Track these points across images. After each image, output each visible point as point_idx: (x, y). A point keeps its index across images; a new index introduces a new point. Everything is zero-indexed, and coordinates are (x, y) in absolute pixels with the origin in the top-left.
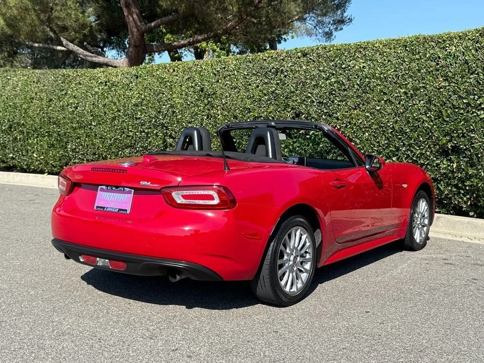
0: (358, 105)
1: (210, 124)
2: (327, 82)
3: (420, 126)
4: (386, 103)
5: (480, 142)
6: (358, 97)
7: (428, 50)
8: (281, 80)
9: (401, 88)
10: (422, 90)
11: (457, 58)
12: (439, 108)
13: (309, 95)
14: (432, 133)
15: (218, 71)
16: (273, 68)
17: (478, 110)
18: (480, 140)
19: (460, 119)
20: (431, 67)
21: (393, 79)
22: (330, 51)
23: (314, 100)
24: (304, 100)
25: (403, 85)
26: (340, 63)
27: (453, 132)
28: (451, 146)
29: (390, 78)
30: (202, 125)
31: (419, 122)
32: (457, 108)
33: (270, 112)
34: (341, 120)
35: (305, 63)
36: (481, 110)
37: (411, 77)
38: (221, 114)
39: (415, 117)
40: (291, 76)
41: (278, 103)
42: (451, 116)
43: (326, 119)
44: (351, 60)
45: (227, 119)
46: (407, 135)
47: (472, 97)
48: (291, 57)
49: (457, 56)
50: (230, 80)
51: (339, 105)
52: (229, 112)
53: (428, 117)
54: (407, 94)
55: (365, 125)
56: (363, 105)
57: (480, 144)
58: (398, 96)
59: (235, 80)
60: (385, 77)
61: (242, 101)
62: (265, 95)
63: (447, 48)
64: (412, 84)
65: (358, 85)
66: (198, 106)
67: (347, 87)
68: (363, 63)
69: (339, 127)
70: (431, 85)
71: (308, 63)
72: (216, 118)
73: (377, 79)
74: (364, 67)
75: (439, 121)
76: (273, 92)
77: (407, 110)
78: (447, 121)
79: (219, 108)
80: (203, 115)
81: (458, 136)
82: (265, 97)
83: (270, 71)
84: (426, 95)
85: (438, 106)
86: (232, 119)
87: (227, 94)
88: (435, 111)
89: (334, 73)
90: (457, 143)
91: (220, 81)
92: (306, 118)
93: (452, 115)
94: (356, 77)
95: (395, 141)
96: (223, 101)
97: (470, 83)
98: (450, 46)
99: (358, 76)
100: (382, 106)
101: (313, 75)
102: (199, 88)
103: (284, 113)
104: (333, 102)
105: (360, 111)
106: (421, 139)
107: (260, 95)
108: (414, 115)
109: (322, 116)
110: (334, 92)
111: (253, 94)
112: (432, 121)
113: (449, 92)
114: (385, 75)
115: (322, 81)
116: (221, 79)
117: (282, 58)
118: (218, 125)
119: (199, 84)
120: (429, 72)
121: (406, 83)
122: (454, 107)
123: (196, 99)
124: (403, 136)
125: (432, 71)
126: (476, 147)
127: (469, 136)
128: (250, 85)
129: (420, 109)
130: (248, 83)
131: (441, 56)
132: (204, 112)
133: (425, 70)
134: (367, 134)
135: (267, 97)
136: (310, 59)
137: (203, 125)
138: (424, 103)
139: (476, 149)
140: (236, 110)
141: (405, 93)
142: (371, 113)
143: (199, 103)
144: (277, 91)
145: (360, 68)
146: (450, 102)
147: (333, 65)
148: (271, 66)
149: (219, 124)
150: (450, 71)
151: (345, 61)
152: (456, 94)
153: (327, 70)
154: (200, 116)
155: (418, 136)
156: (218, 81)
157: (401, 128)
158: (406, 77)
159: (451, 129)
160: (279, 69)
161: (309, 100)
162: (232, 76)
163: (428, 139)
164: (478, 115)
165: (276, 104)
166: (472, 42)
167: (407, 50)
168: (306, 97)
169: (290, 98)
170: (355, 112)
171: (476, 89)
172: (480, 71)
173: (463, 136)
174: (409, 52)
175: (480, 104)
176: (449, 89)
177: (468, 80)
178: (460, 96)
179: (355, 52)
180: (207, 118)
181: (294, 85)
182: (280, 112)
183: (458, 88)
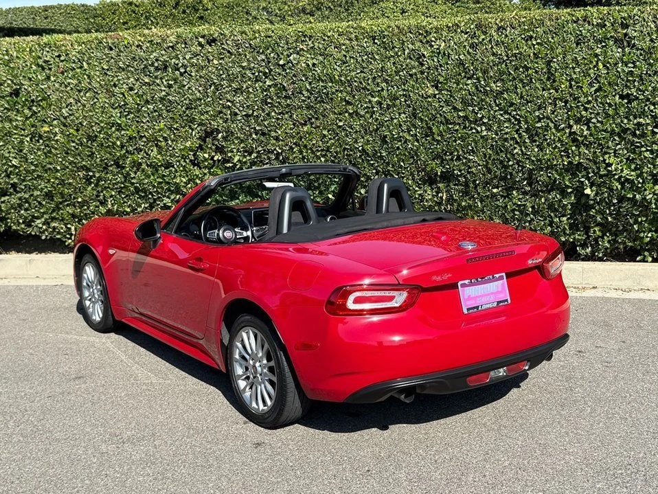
0: (310, 119)
1: (39, 149)
2: (257, 85)
3: (400, 147)
4: (352, 117)
5: (479, 166)
6: (309, 107)
7: (406, 44)
8: (175, 80)
9: (373, 96)
10: (402, 100)
11: (449, 57)
12: (427, 124)
13: (229, 103)
14: (418, 156)
15: (46, 62)
16: (157, 60)
17: (478, 126)
18: (481, 163)
19: (455, 138)
20: (414, 68)
21: (361, 83)
22: (255, 38)
23: (237, 110)
24: (220, 112)
25: (374, 92)
26: (274, 58)
27: (445, 154)
28: (442, 172)
29: (355, 81)
30: (21, 151)
31: (398, 141)
32: (451, 124)
33: (160, 130)
34: (282, 141)
35: (216, 56)
36: (481, 125)
37: (386, 81)
38: (62, 132)
39: (394, 135)
40: (193, 74)
41: (174, 116)
42: (444, 134)
43: (258, 139)
44: (291, 54)
45: (73, 142)
46: (383, 159)
47: (471, 108)
48: (186, 43)
49: (449, 54)
50: (73, 77)
51: (278, 119)
52: (78, 130)
53: (412, 136)
54: (382, 104)
55: (320, 147)
56: (317, 119)
57: (480, 167)
58: (369, 108)
59: (85, 76)
60: (348, 81)
61: (103, 112)
62: (147, 102)
63: (433, 43)
64: (388, 90)
65: (308, 90)
66: (11, 121)
67: (290, 93)
68: (313, 59)
69: (280, 151)
70: (415, 94)
71: (220, 54)
72: (49, 139)
73: (336, 82)
74: (314, 65)
75: (426, 140)
76: (162, 99)
77: (383, 126)
78: (438, 141)
79: (55, 122)
80: (22, 135)
81: (452, 159)
82: (149, 107)
83: (152, 65)
84: (410, 107)
85: (426, 121)
86: (85, 140)
87: (72, 100)
88: (422, 127)
89: (267, 71)
90: (450, 168)
91: (52, 79)
92: (224, 138)
93: (445, 131)
94: (304, 79)
95: (365, 168)
96: (64, 111)
97: (468, 90)
98: (436, 39)
99: (307, 79)
100: (346, 121)
101: (233, 74)
102: (8, 89)
103: (186, 131)
104: (268, 114)
105: (311, 127)
106: (402, 164)
107: (138, 102)
108: (394, 133)
109: (251, 135)
110: (269, 101)
111: (124, 101)
112: (417, 140)
113: (440, 102)
114: (349, 78)
115: (249, 83)
116: (55, 75)
117: (171, 44)
118: (53, 150)
119: (9, 82)
120: (411, 75)
121: (379, 89)
122: (447, 122)
123: (6, 108)
124: (376, 161)
125: (416, 74)
126: (474, 172)
127: (466, 158)
128: (115, 85)
129: (401, 125)
130: (112, 83)
131: (425, 53)
132: (24, 130)
133: (405, 72)
134: (323, 159)
135: (151, 107)
136: (223, 49)
137: (24, 151)
138: (407, 117)
139: (474, 174)
140: (92, 126)
141: (380, 103)
142: (328, 131)
143: (12, 114)
144: (170, 98)
145: (308, 65)
146: (441, 115)
147: (263, 60)
148: (152, 56)
149: (56, 149)
150: (440, 74)
151: (282, 54)
152: (449, 106)
153: (254, 67)
154: (17, 137)
155: (399, 161)
156: (48, 78)
157: (375, 150)
158: (379, 81)
159: (443, 150)
160: (166, 61)
161: (229, 112)
162: (78, 70)
163: (412, 163)
164: (478, 132)
165: (171, 118)
166: (466, 36)
167: (377, 43)
168: (224, 107)
169: (195, 109)
170: (305, 129)
171: (475, 98)
172: (480, 74)
173: (458, 159)
174: (380, 45)
175: (481, 119)
176: (439, 98)
177: (465, 87)
178: (455, 108)
179: (296, 41)
180: (31, 139)
181: (200, 89)
182: (178, 130)
183: (451, 96)
